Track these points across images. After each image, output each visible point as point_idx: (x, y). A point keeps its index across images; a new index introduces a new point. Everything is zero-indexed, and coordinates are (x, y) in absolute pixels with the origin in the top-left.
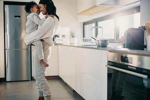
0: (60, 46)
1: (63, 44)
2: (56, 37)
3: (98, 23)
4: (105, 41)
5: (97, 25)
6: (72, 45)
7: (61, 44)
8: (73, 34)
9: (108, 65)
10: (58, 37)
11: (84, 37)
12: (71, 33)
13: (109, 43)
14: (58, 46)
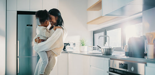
0: (69, 54)
1: (73, 52)
2: (67, 45)
3: (107, 31)
4: (110, 49)
5: (105, 34)
6: (82, 53)
7: (71, 52)
8: (83, 42)
9: (109, 71)
10: (69, 45)
11: (94, 46)
12: (81, 41)
13: (114, 52)
14: (68, 54)
